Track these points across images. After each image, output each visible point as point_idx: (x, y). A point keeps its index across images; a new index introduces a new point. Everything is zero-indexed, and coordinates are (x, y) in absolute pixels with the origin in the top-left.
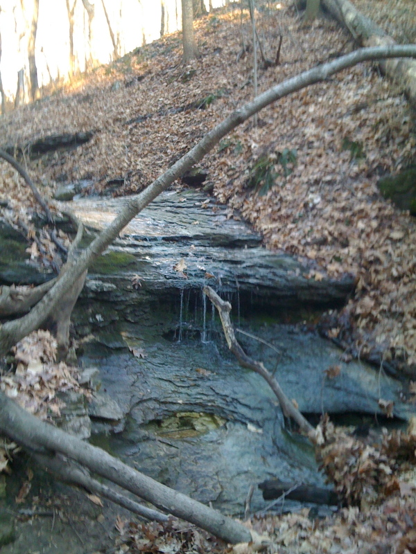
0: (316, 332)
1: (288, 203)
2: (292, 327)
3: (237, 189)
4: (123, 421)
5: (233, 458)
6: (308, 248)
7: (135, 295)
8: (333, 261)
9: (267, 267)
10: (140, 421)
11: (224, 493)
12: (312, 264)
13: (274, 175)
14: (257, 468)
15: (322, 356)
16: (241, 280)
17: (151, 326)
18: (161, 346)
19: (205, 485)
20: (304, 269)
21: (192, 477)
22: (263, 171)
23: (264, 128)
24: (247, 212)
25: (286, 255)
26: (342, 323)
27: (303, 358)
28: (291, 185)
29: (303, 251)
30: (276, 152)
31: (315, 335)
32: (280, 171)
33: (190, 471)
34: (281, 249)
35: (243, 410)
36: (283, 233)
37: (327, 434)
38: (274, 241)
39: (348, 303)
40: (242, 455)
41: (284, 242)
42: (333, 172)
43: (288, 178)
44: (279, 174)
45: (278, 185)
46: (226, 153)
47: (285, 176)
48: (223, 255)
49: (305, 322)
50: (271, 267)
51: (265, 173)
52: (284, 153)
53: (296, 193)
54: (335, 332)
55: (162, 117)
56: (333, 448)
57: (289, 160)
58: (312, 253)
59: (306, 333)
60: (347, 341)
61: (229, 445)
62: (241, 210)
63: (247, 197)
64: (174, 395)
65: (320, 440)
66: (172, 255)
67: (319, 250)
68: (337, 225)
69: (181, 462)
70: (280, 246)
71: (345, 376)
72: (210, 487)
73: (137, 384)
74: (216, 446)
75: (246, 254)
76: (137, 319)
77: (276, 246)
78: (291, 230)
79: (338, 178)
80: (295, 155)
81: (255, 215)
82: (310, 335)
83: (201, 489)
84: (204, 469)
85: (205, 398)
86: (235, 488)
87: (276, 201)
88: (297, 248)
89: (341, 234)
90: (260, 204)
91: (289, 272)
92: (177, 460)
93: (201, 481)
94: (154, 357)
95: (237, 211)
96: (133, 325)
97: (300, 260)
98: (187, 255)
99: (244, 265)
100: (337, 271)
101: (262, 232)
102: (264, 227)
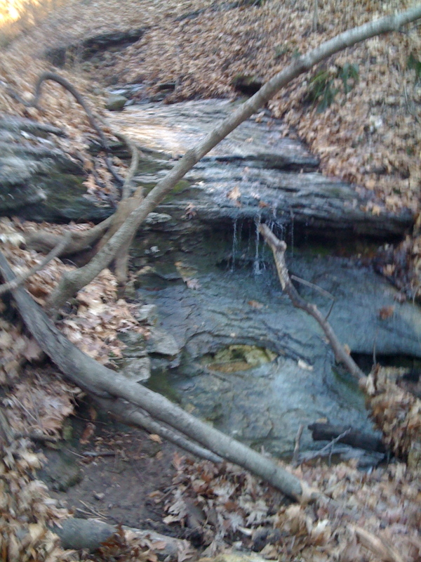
0: (371, 267)
1: (347, 124)
2: (346, 261)
3: (293, 103)
4: (179, 356)
5: (284, 394)
6: (367, 177)
7: (189, 225)
8: (393, 193)
9: (323, 196)
10: (195, 355)
11: (274, 430)
12: (371, 195)
13: (333, 91)
14: (306, 406)
15: (375, 293)
16: (296, 210)
17: (205, 255)
18: (215, 276)
19: (256, 421)
20: (362, 201)
21: (244, 412)
22: (323, 86)
23: (324, 34)
24: (304, 130)
25: (343, 183)
26: (398, 261)
27: (357, 295)
28: (351, 104)
29: (362, 180)
30: (336, 66)
31: (369, 270)
32: (339, 87)
33: (243, 407)
34: (339, 177)
35: (294, 346)
36: (341, 157)
37: (378, 384)
38: (331, 167)
39: (405, 239)
40: (293, 392)
41: (341, 170)
42: (397, 92)
43: (349, 95)
44: (339, 90)
45: (337, 103)
46: (283, 60)
47: (346, 93)
48: (277, 180)
49: (359, 255)
50: (328, 197)
51: (324, 87)
52: (345, 67)
53: (357, 113)
54: (390, 269)
55: (215, 14)
56: (383, 400)
57: (349, 76)
58: (370, 183)
59: (360, 268)
60: (402, 280)
61: (280, 381)
62: (297, 127)
63: (304, 113)
64: (226, 328)
65: (371, 390)
66: (225, 179)
67: (378, 179)
68: (398, 153)
69: (233, 397)
70: (337, 172)
71: (398, 317)
72: (261, 423)
73: (191, 317)
74: (267, 381)
75: (302, 180)
76: (191, 248)
77: (333, 172)
78: (349, 156)
79: (402, 101)
80: (357, 71)
81: (312, 134)
82: (364, 270)
83: (252, 425)
84: (255, 405)
85: (257, 331)
86: (285, 425)
87: (335, 120)
88: (355, 177)
89: (402, 165)
90: (317, 122)
91: (346, 203)
92: (230, 394)
93: (252, 418)
94: (208, 288)
95: (293, 128)
96: (187, 255)
97: (358, 190)
98: (240, 179)
99: (300, 193)
100: (396, 205)
101: (319, 156)
102: (321, 149)
